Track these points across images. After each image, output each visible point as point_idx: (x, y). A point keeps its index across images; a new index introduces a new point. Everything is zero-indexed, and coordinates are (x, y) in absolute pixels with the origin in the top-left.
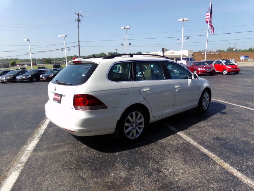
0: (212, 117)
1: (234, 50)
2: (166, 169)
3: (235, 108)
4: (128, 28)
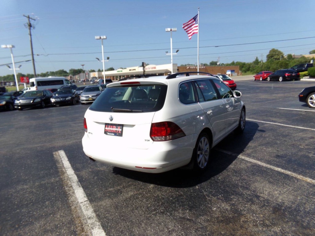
0: (255, 136)
1: (218, 64)
2: (261, 193)
3: (266, 125)
4: (105, 38)
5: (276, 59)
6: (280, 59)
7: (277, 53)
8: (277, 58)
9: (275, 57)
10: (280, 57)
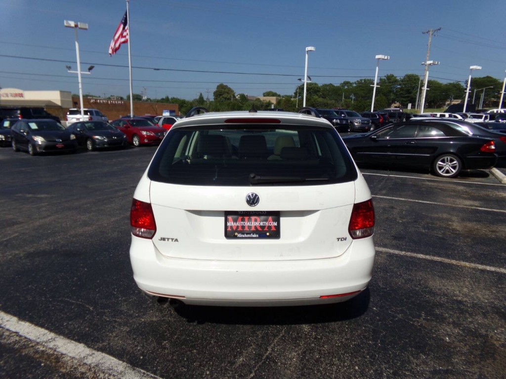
1: (144, 98)
5: (226, 98)
6: (231, 100)
7: (226, 90)
8: (228, 97)
9: (225, 95)
10: (231, 96)
